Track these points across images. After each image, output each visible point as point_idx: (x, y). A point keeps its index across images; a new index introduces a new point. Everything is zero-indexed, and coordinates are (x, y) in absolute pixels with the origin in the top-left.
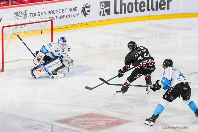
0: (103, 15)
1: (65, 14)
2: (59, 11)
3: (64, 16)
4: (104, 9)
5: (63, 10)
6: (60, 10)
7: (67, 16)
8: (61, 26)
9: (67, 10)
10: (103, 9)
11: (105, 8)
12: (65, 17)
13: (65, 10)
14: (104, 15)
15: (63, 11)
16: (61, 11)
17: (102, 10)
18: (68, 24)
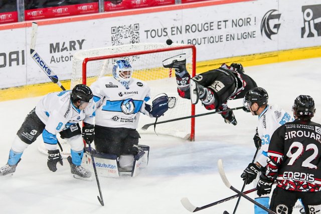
0: (308, 36)
1: (223, 32)
2: (211, 26)
3: (220, 38)
4: (312, 22)
5: (219, 23)
6: (212, 24)
7: (227, 38)
8: (214, 60)
9: (229, 23)
10: (309, 22)
11: (313, 19)
12: (224, 39)
13: (223, 24)
14: (311, 35)
15: (218, 25)
16: (215, 26)
17: (307, 23)
18: (230, 55)
